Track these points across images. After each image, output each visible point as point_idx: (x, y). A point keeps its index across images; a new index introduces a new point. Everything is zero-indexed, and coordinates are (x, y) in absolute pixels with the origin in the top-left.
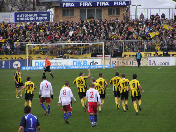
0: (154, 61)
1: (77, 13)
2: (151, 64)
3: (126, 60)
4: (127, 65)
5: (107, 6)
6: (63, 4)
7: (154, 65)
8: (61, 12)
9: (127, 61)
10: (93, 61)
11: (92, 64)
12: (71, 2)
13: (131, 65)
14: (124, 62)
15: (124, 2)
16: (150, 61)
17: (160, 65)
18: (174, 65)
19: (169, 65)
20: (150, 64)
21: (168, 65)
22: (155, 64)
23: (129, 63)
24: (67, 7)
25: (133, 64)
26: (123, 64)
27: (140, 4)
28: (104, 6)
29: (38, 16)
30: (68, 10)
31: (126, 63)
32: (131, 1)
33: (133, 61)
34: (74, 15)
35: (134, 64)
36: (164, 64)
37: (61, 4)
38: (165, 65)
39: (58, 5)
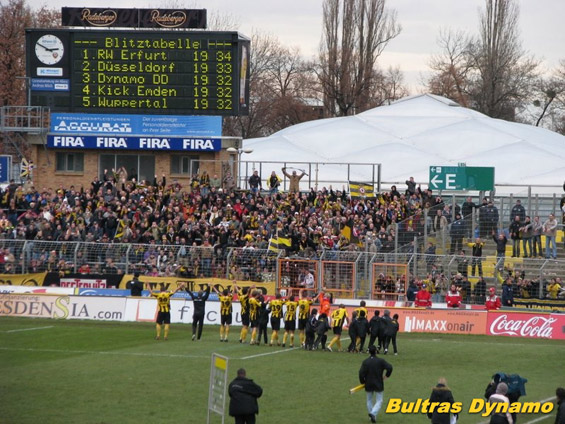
0: (85, 306)
2: (77, 313)
3: (14, 301)
4: (16, 312)
7: (83, 316)
9: (17, 303)
13: (26, 314)
14: (10, 305)
16: (75, 305)
17: (97, 318)
18: (132, 319)
19: (122, 320)
20: (74, 314)
21: (118, 319)
22: (87, 315)
23: (21, 308)
25: (30, 313)
26: (6, 310)
31: (13, 307)
33: (32, 303)
35: (34, 311)
36: (108, 315)
38: (111, 319)
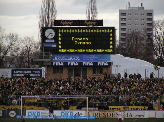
0: (131, 114)
1: (65, 72)
2: (128, 116)
3: (106, 113)
4: (107, 116)
5: (91, 66)
6: (54, 63)
7: (131, 117)
8: (52, 70)
9: (107, 113)
10: (78, 113)
11: (77, 115)
12: (61, 61)
13: (111, 117)
14: (105, 114)
15: (106, 63)
16: (127, 113)
17: (135, 117)
18: (148, 117)
19: (144, 118)
20: (127, 116)
21: (143, 117)
22: (132, 117)
23: (109, 115)
24: (57, 66)
25: (112, 116)
26: (104, 116)
27: (120, 65)
28: (89, 66)
29: (32, 73)
30: (58, 69)
32: (112, 62)
33: (112, 113)
34: (63, 73)
36: (139, 116)
37: (52, 63)
38: (140, 117)
39: (49, 64)
